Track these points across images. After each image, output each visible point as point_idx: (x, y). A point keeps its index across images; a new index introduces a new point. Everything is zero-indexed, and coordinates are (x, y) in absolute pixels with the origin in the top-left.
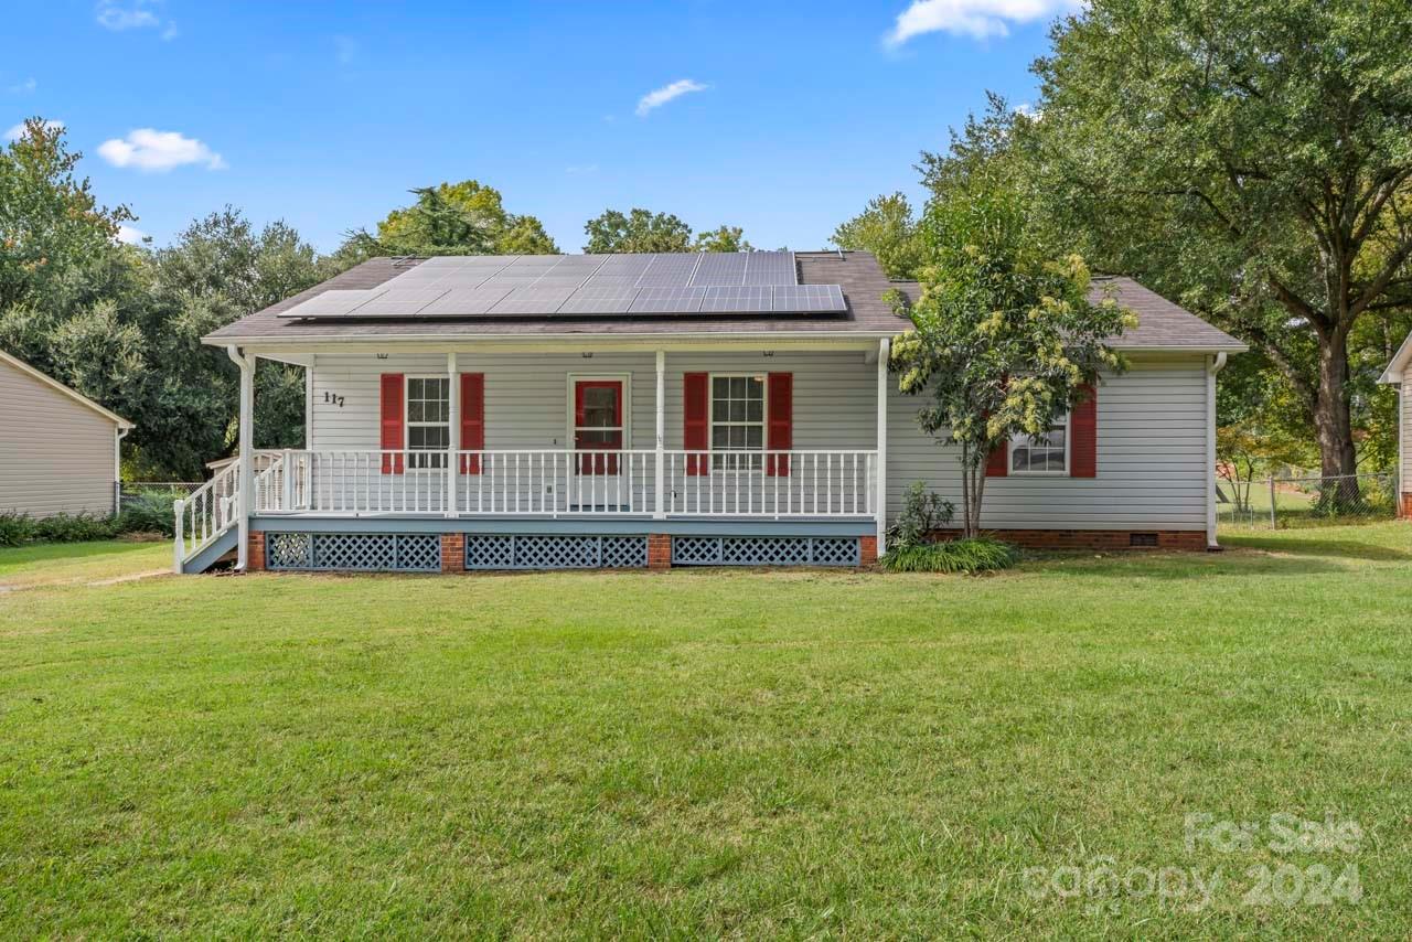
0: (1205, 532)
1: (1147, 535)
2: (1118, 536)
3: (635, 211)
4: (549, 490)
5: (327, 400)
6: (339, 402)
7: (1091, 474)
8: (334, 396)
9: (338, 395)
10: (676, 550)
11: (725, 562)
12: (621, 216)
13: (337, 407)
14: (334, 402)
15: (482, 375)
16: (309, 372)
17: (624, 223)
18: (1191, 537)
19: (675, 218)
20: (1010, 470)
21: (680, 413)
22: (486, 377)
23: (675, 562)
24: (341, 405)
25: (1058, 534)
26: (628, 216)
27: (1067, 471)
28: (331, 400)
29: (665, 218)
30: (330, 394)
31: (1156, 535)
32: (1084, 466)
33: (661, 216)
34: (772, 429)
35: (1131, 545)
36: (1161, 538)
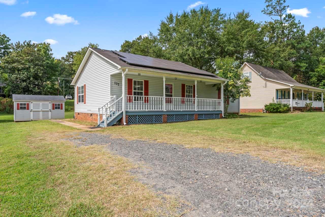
5: (115, 84)
6: (118, 84)
8: (117, 83)
9: (118, 82)
13: (117, 86)
14: (117, 84)
24: (118, 85)
28: (116, 84)
30: (116, 82)
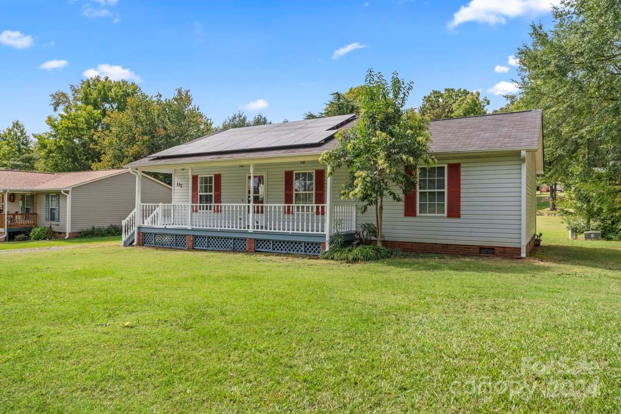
0: (520, 248)
1: (489, 248)
2: (473, 248)
3: (446, 90)
4: (240, 219)
7: (458, 215)
10: (257, 245)
11: (273, 251)
12: (439, 92)
15: (220, 175)
16: (173, 175)
17: (442, 96)
18: (513, 251)
19: (466, 90)
20: (418, 214)
21: (283, 188)
22: (222, 175)
23: (256, 250)
25: (441, 246)
26: (443, 92)
27: (446, 214)
29: (462, 90)
31: (494, 249)
32: (454, 212)
33: (460, 90)
34: (317, 195)
35: (480, 253)
36: (496, 251)
